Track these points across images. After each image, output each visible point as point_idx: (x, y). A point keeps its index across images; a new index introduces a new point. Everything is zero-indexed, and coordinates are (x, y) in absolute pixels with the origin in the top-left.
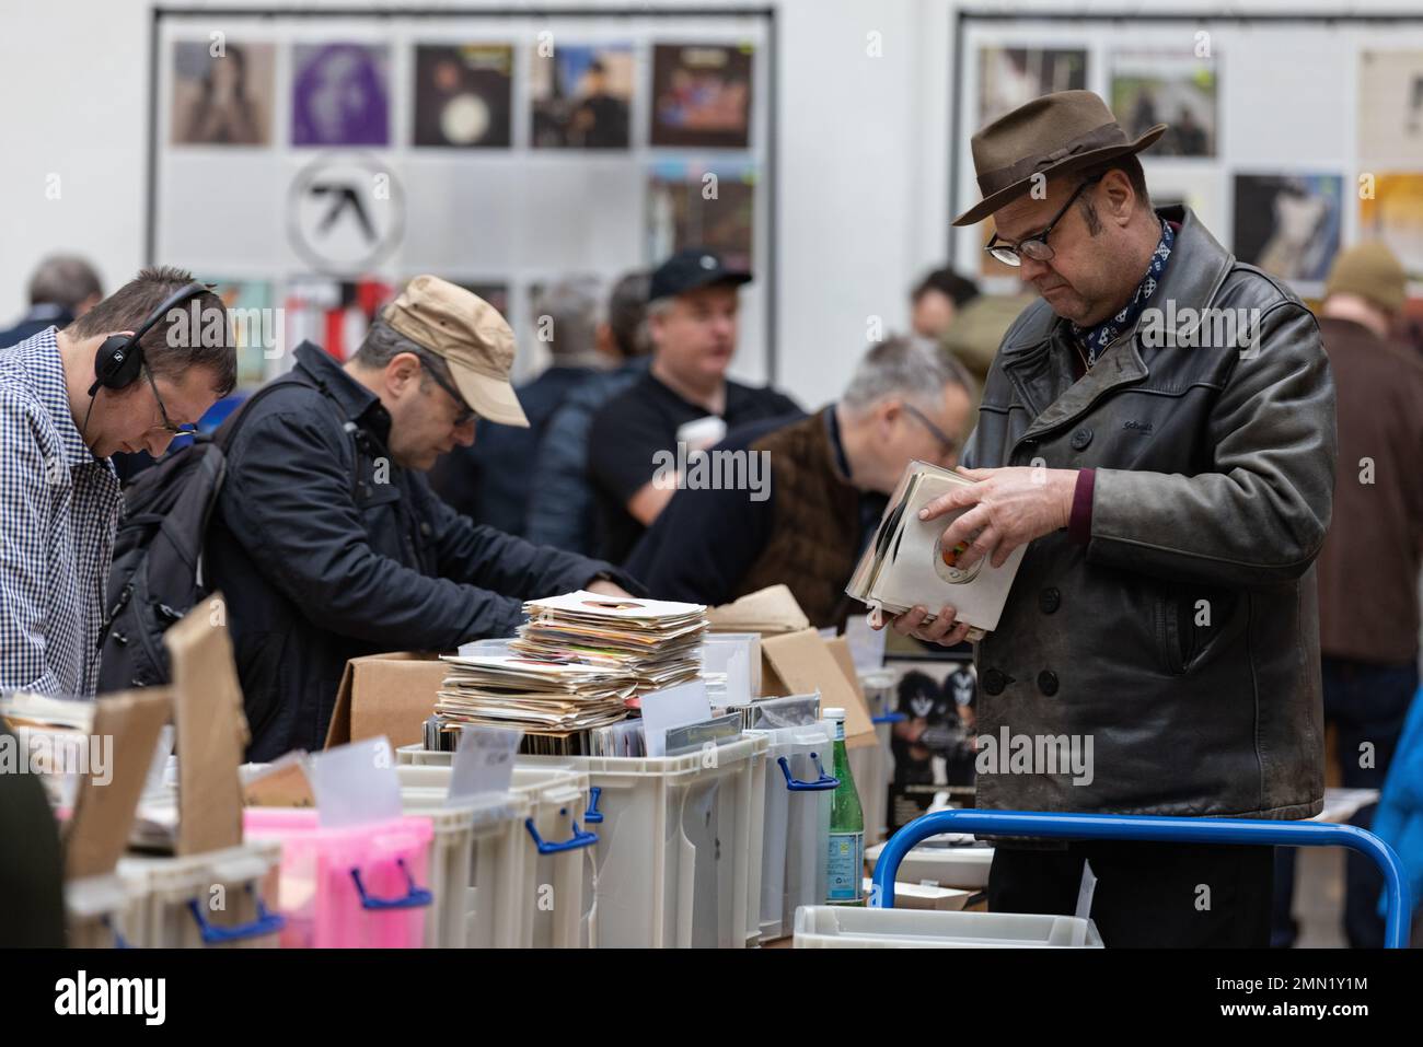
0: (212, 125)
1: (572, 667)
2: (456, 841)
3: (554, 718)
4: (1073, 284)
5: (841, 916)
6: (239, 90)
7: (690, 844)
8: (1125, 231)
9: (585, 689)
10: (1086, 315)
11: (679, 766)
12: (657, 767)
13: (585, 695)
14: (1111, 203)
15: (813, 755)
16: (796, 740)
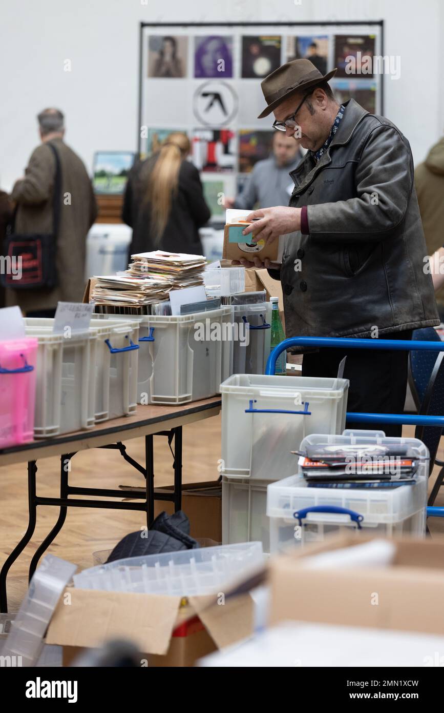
0: (164, 69)
1: (146, 280)
2: (56, 347)
3: (135, 300)
4: (307, 135)
5: (251, 378)
6: (174, 55)
7: (191, 349)
8: (325, 111)
9: (149, 288)
10: (314, 146)
11: (184, 319)
12: (175, 319)
13: (148, 291)
14: (318, 101)
15: (261, 316)
16: (250, 309)
